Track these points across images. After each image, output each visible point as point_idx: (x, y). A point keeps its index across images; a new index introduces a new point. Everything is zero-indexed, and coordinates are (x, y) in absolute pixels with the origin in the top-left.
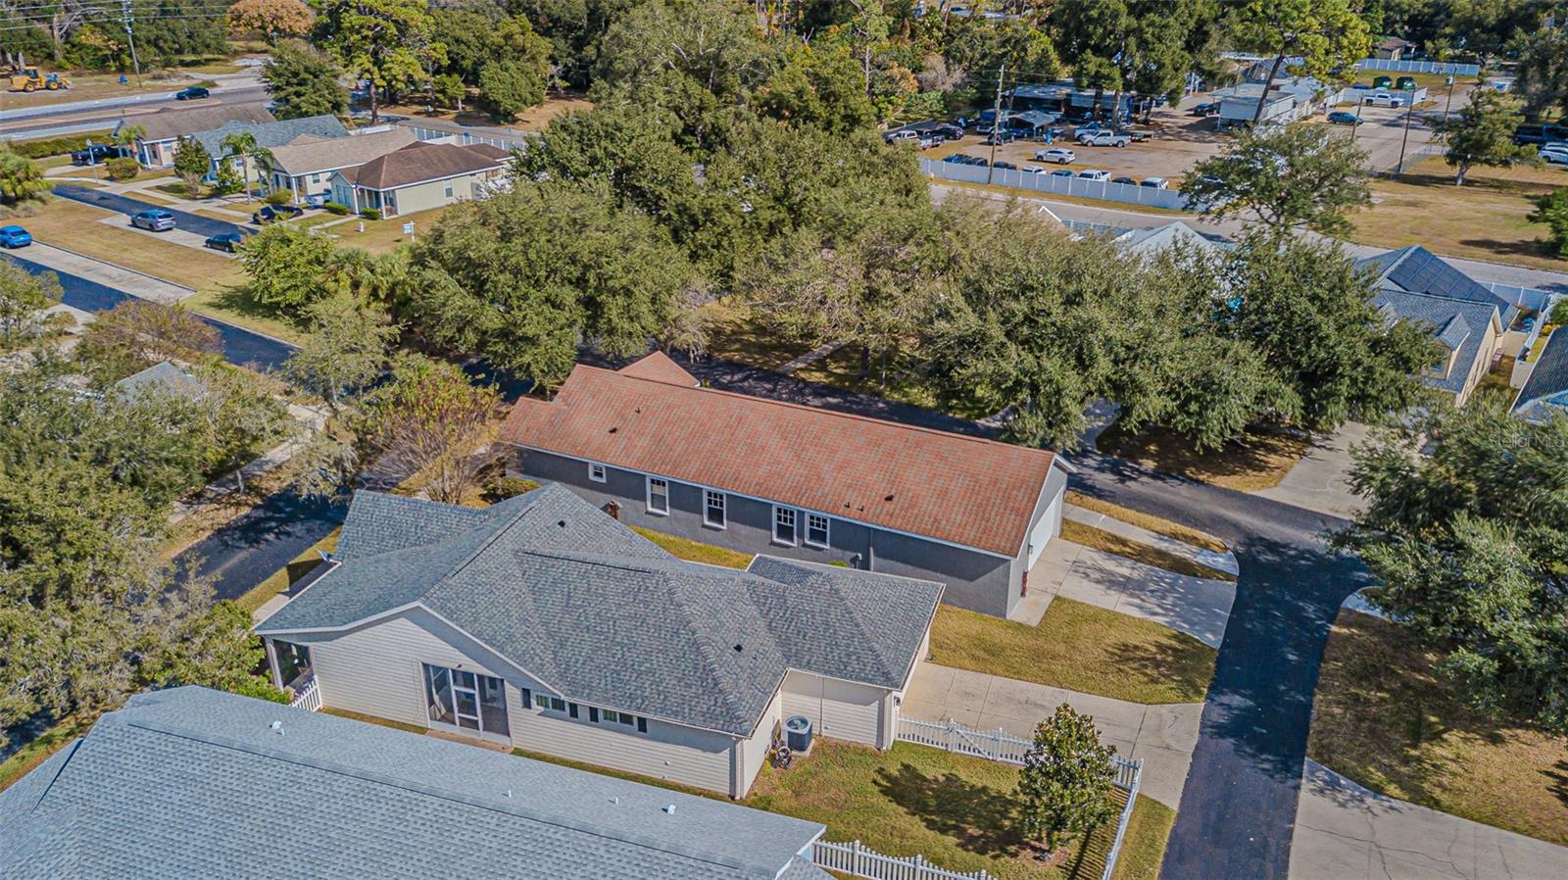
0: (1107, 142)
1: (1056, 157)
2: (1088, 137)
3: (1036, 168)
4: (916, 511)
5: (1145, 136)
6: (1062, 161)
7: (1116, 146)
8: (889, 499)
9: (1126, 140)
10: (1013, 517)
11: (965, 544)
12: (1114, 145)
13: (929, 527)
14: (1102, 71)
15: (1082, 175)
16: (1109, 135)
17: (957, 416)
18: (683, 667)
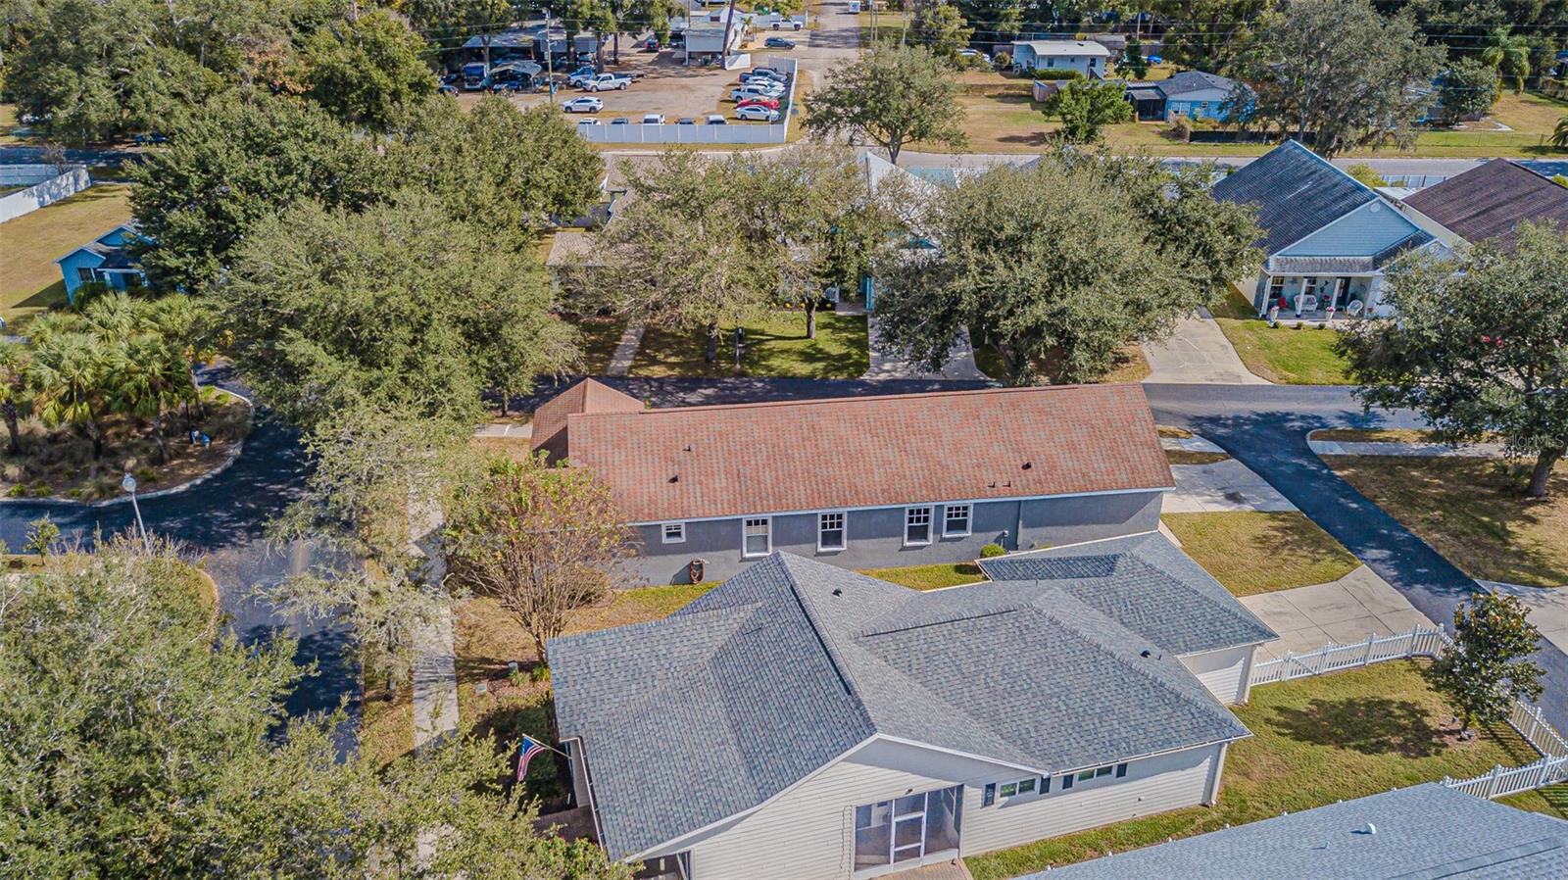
0: (611, 86)
1: (585, 107)
2: (591, 83)
3: (593, 120)
4: (1060, 472)
5: (639, 76)
6: (593, 110)
7: (619, 89)
8: (1027, 466)
9: (627, 81)
10: (1146, 451)
11: (1124, 488)
12: (616, 89)
13: (1082, 482)
14: (596, 13)
15: (646, 121)
16: (610, 78)
17: (839, 378)
18: (1133, 693)
